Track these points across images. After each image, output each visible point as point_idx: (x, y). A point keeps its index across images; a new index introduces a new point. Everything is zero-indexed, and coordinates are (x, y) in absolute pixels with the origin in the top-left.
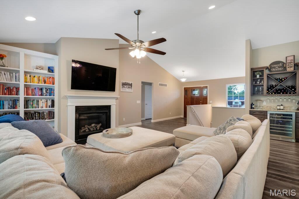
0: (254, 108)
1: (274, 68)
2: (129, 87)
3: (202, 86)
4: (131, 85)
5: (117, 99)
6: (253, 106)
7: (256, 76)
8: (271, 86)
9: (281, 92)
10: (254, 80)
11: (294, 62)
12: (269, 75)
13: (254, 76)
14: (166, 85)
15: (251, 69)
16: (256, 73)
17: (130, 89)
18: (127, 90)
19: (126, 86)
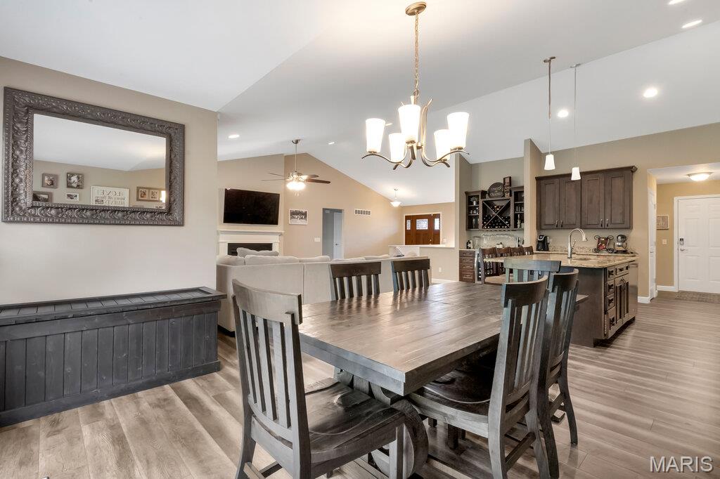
0: (470, 248)
1: (494, 192)
2: (302, 218)
3: (432, 213)
4: (305, 214)
5: (281, 234)
6: (469, 245)
7: (472, 203)
8: (486, 218)
9: (496, 225)
10: (470, 208)
11: (510, 185)
12: (485, 201)
13: (470, 203)
14: (369, 212)
15: (466, 193)
16: (472, 199)
17: (303, 221)
18: (299, 221)
19: (297, 217)
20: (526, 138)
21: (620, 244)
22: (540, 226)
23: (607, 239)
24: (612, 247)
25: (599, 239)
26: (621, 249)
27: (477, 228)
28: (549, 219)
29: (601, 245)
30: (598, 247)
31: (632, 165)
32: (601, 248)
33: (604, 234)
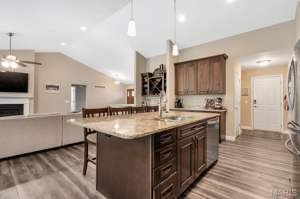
1: (156, 73)
2: (55, 89)
6: (143, 104)
8: (151, 89)
9: (155, 93)
10: (144, 83)
11: (163, 69)
12: (150, 79)
13: (144, 80)
14: (104, 87)
15: (142, 74)
16: (145, 78)
17: (56, 91)
18: (53, 91)
19: (51, 89)
20: (168, 39)
21: (217, 103)
22: (177, 93)
23: (211, 100)
24: (213, 105)
25: (207, 100)
26: (219, 107)
27: (147, 94)
28: (182, 89)
29: (208, 104)
30: (207, 105)
31: (224, 53)
32: (208, 106)
33: (210, 97)
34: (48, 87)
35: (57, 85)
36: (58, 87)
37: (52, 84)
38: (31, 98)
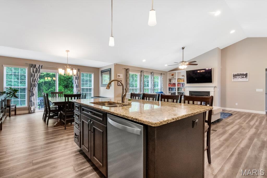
17: (244, 79)
18: (239, 79)
19: (238, 77)
34: (235, 76)
35: (245, 73)
36: (246, 75)
37: (239, 73)
38: (215, 87)
